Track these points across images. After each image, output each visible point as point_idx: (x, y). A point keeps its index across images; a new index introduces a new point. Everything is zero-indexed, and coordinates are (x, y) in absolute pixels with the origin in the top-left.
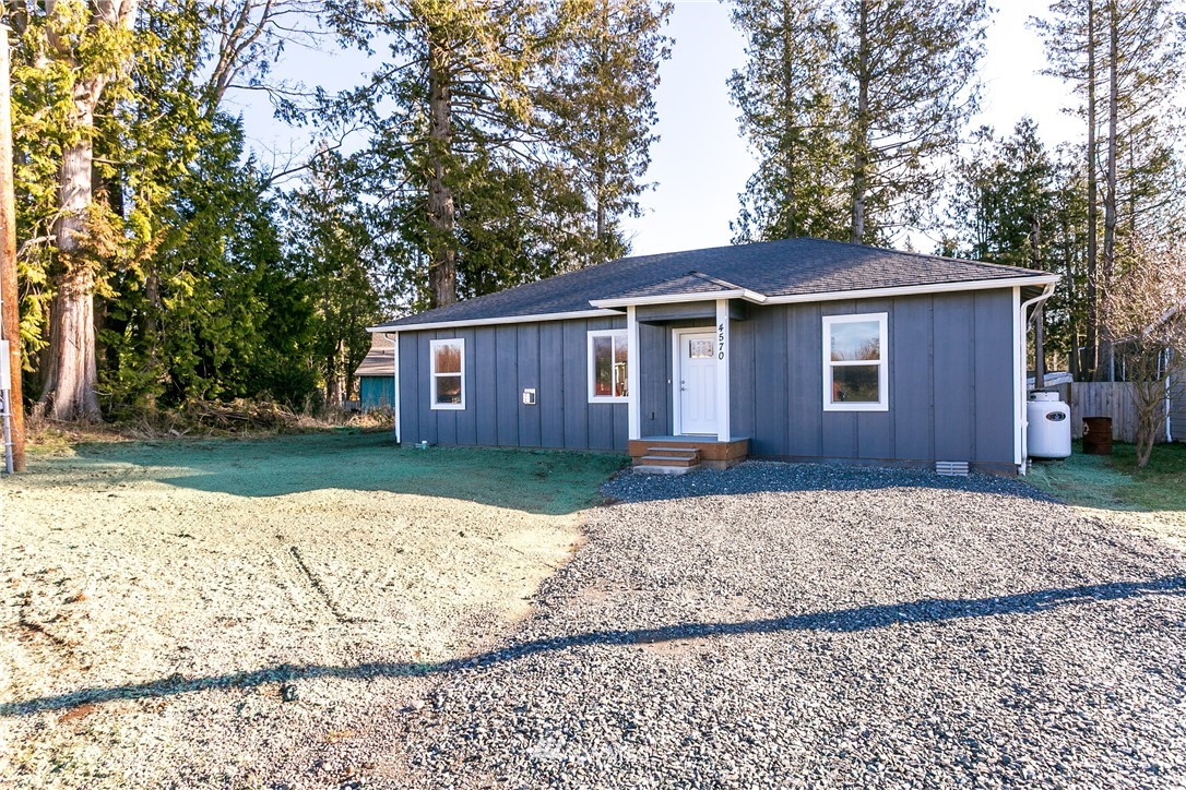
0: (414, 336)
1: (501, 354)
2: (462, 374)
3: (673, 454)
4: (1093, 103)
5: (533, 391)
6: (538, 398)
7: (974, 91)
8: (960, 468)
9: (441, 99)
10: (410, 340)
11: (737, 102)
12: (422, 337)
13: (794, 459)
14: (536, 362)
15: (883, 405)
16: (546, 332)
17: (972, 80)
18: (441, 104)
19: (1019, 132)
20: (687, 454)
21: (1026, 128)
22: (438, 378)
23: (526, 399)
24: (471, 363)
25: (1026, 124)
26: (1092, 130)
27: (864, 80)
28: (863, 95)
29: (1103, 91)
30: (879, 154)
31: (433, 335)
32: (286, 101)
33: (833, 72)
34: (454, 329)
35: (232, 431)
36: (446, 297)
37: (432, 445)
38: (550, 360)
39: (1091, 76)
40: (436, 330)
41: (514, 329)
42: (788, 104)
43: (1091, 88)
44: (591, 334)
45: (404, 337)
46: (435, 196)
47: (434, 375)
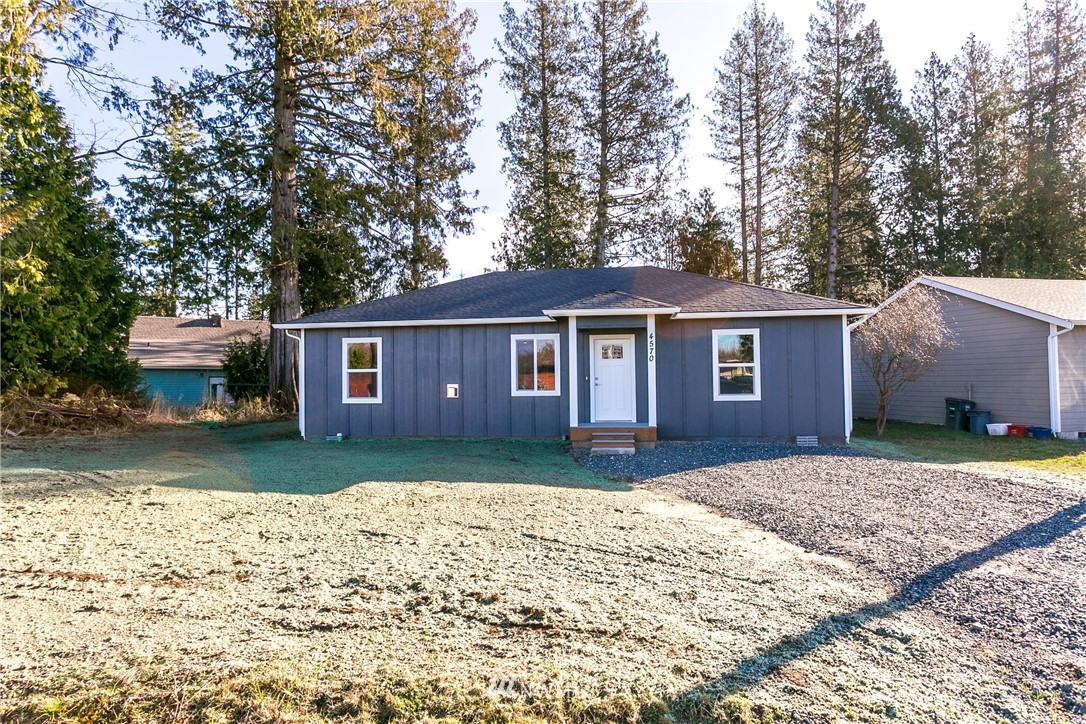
0: (323, 334)
1: (422, 353)
2: (379, 370)
3: (615, 437)
4: (743, 181)
5: (457, 386)
6: (461, 392)
7: (682, 163)
8: (811, 440)
9: (288, 108)
10: (318, 338)
11: (505, 146)
12: (334, 336)
13: (694, 438)
14: (459, 361)
15: (757, 396)
16: (468, 336)
17: (680, 156)
18: (288, 113)
19: (702, 196)
20: (628, 437)
21: (706, 193)
22: (350, 373)
23: (451, 393)
24: (389, 360)
25: (706, 191)
26: (743, 200)
27: (606, 142)
28: (604, 155)
29: (751, 173)
30: (614, 202)
31: (345, 333)
32: (117, 88)
33: (582, 134)
34: (370, 329)
35: (73, 429)
36: (291, 295)
37: (345, 438)
38: (472, 358)
39: (743, 164)
40: (348, 329)
41: (436, 331)
42: (545, 153)
43: (743, 171)
44: (514, 338)
45: (310, 335)
46: (280, 198)
47: (346, 371)
